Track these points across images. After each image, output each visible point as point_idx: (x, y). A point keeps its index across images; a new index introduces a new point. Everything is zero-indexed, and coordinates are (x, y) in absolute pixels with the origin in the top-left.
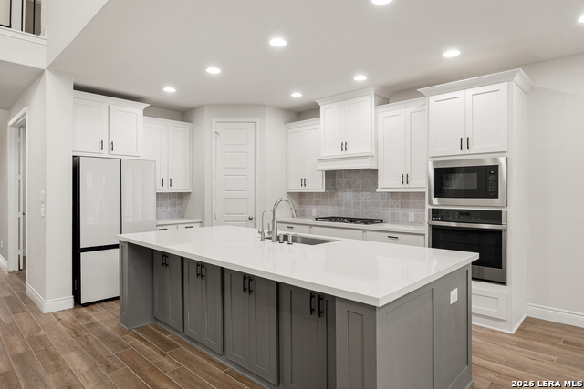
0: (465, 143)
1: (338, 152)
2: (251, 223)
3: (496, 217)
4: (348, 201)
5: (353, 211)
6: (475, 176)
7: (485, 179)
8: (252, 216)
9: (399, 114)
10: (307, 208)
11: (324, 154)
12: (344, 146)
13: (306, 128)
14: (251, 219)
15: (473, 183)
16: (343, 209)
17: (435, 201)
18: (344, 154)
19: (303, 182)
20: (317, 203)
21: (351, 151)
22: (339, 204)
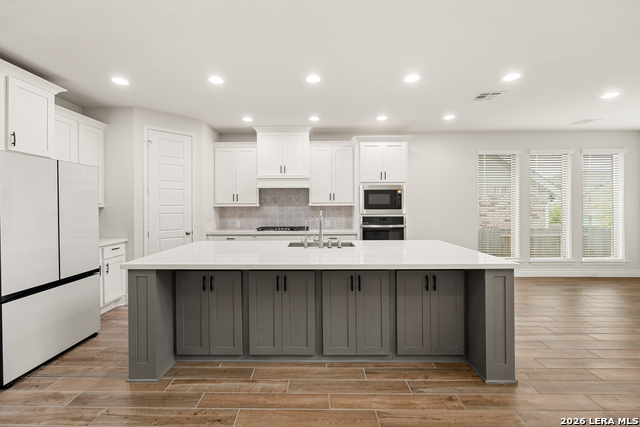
0: (383, 175)
1: (277, 173)
2: (188, 238)
3: (400, 220)
4: (274, 213)
5: (278, 221)
6: (388, 196)
7: (394, 198)
8: (189, 231)
9: (327, 149)
10: (229, 221)
11: (261, 174)
12: (283, 169)
13: (237, 150)
14: (187, 234)
15: (386, 200)
16: (269, 220)
17: (365, 211)
18: (283, 175)
19: (235, 197)
20: (241, 216)
21: (289, 174)
22: (264, 216)
